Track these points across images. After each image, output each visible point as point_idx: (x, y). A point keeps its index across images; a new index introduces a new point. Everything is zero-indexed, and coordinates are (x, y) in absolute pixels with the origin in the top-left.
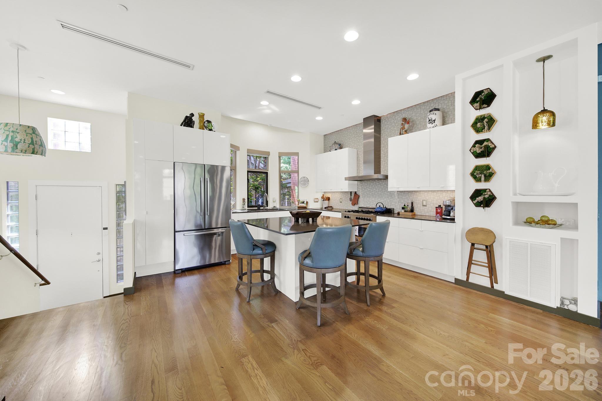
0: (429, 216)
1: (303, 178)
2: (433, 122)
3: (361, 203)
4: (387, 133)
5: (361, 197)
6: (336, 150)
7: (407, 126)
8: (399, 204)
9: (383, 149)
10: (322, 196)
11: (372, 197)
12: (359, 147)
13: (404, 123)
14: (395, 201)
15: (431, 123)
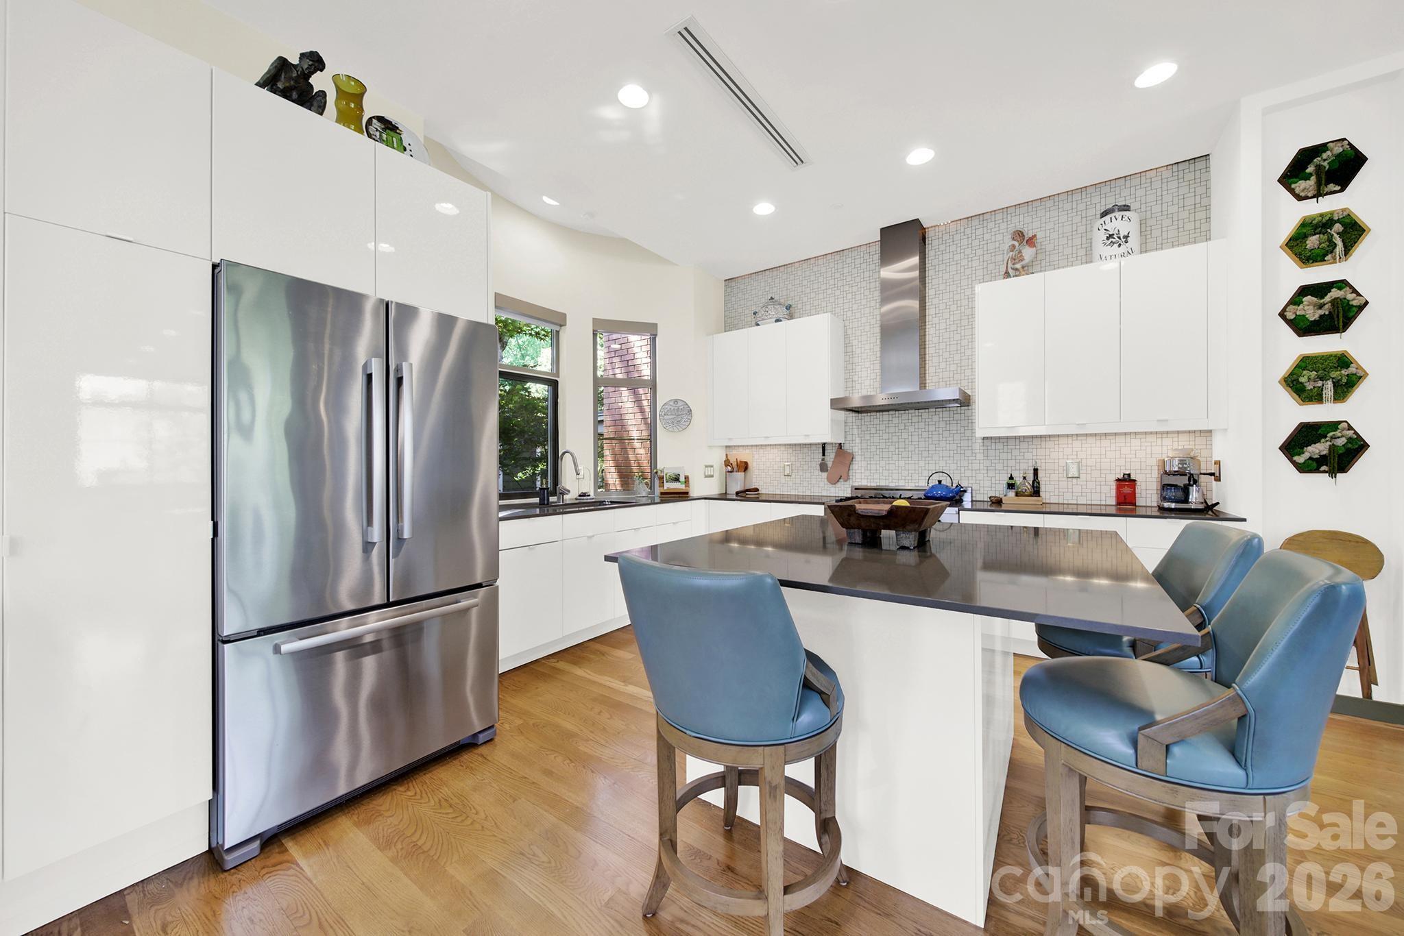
0: (1087, 505)
1: (672, 403)
2: (1124, 240)
3: (858, 476)
4: (946, 276)
5: (858, 458)
6: (778, 321)
7: (1028, 253)
8: (990, 475)
9: (936, 320)
10: (724, 459)
11: (895, 457)
12: (849, 314)
13: (1016, 244)
14: (976, 466)
15: (1116, 245)
